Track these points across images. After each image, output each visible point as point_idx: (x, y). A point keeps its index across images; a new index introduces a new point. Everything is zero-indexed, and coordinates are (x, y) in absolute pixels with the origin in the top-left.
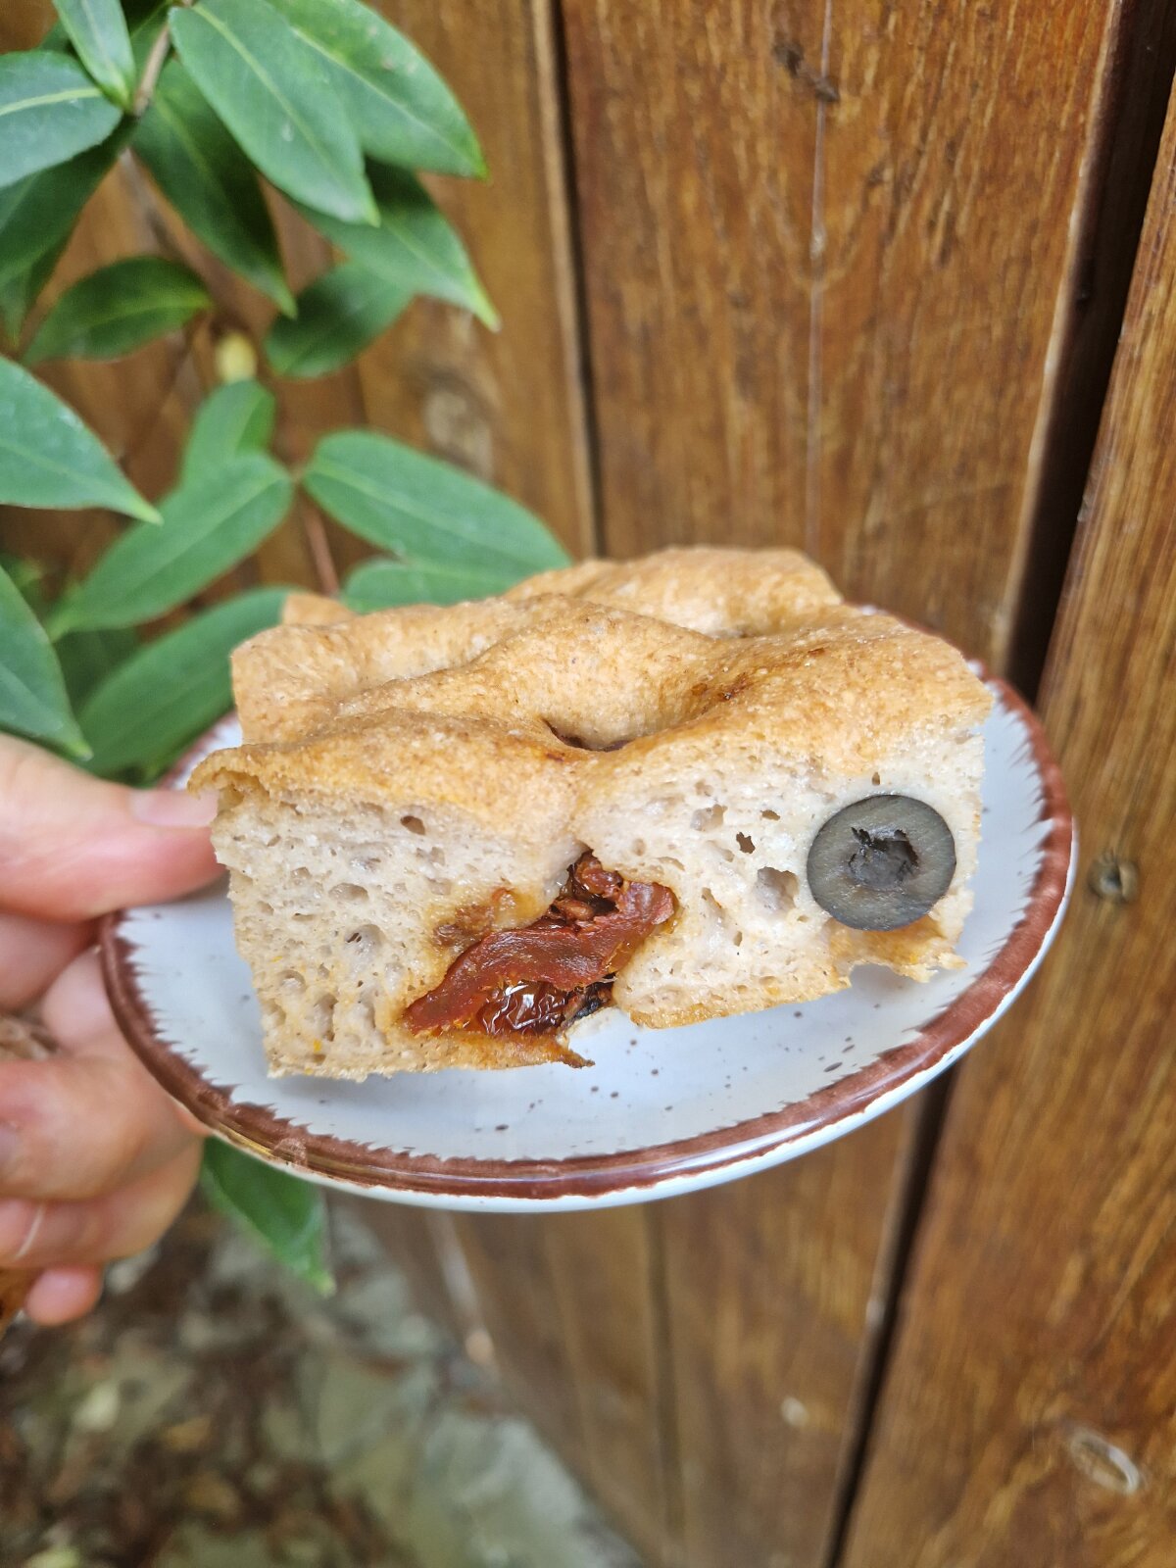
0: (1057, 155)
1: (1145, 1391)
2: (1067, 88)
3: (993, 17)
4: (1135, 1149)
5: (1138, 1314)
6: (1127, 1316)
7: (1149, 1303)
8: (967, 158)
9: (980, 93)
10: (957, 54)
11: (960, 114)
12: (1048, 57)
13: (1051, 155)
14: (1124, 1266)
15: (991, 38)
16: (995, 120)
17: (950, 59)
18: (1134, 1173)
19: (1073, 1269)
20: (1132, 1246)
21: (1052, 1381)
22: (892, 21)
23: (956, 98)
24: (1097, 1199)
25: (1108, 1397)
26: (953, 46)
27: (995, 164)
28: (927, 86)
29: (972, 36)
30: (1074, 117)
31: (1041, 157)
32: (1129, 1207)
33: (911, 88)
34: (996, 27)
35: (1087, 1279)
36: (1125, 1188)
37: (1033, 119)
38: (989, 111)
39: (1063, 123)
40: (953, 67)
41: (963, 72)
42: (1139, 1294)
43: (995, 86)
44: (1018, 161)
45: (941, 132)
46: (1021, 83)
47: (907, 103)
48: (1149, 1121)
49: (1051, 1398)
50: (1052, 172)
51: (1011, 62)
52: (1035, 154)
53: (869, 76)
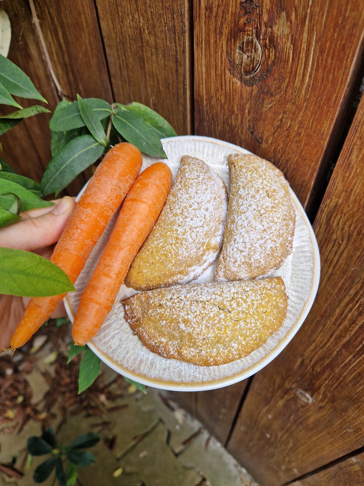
0: (310, 171)
1: (314, 384)
2: (313, 161)
3: (299, 142)
4: (314, 341)
5: (313, 370)
6: (311, 370)
7: (316, 368)
8: (291, 164)
9: (294, 154)
10: (290, 146)
11: (290, 156)
12: (310, 154)
13: (309, 170)
14: (311, 361)
15: (298, 146)
16: (297, 160)
17: (288, 146)
18: (314, 345)
19: (299, 360)
20: (312, 358)
21: (294, 380)
22: (276, 134)
23: (289, 153)
24: (306, 349)
25: (306, 384)
26: (289, 144)
27: (297, 167)
28: (283, 148)
29: (294, 144)
30: (314, 166)
31: (307, 170)
32: (312, 351)
33: (279, 148)
34: (299, 145)
35: (302, 362)
36: (312, 347)
37: (305, 163)
38: (296, 158)
39: (312, 166)
40: (289, 148)
41: (291, 149)
42: (313, 367)
43: (298, 154)
44: (302, 168)
45: (285, 157)
46: (303, 156)
47: (278, 149)
48: (318, 336)
49: (293, 383)
50: (309, 173)
51: (302, 152)
52: (306, 169)
53: (270, 142)
